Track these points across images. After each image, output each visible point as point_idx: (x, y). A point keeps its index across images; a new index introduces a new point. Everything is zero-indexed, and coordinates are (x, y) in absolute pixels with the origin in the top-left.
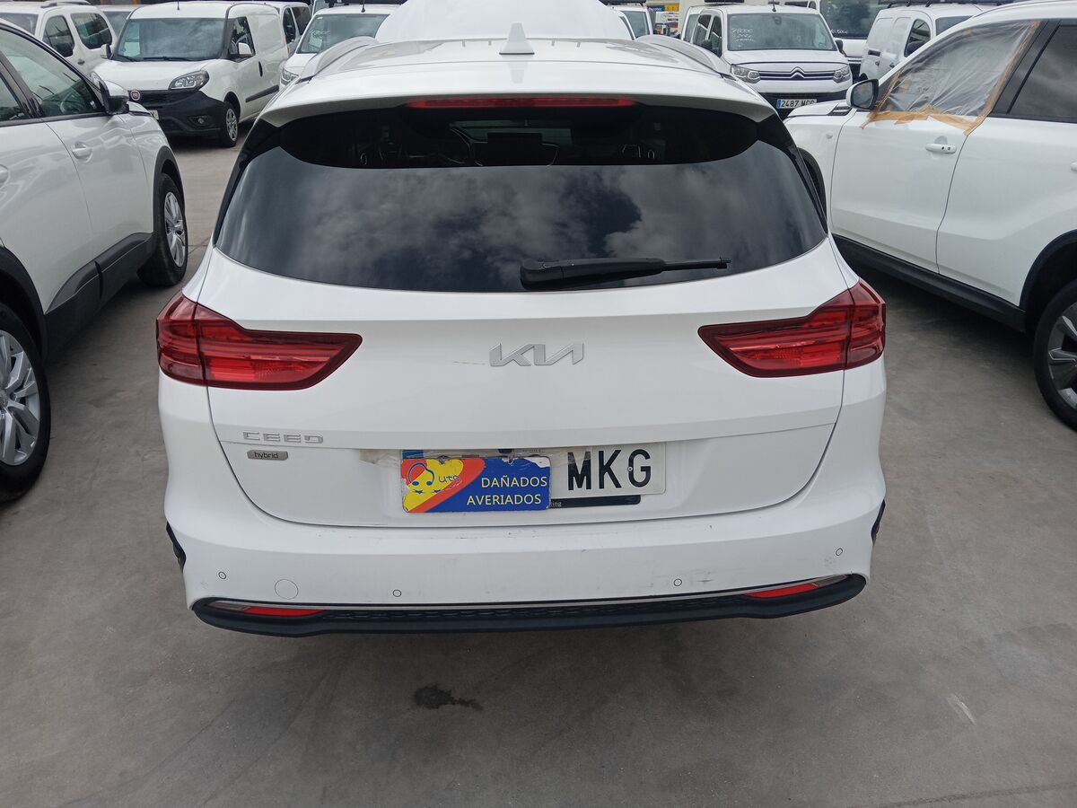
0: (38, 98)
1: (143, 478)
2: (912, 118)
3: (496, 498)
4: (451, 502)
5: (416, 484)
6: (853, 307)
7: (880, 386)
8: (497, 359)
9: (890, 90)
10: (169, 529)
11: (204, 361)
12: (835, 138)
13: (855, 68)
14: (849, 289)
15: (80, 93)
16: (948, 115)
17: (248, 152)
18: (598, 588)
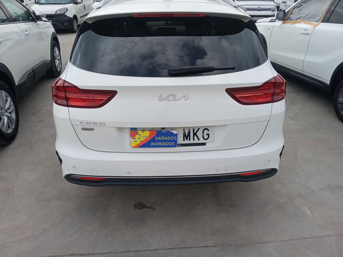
0: (13, 16)
1: (49, 138)
2: (296, 23)
3: (160, 143)
4: (146, 144)
5: (135, 138)
6: (275, 83)
7: (284, 108)
8: (161, 99)
9: (289, 14)
10: (57, 152)
11: (67, 99)
12: (271, 30)
13: (278, 7)
14: (274, 77)
15: (27, 14)
16: (308, 22)
17: (81, 31)
18: (192, 172)
